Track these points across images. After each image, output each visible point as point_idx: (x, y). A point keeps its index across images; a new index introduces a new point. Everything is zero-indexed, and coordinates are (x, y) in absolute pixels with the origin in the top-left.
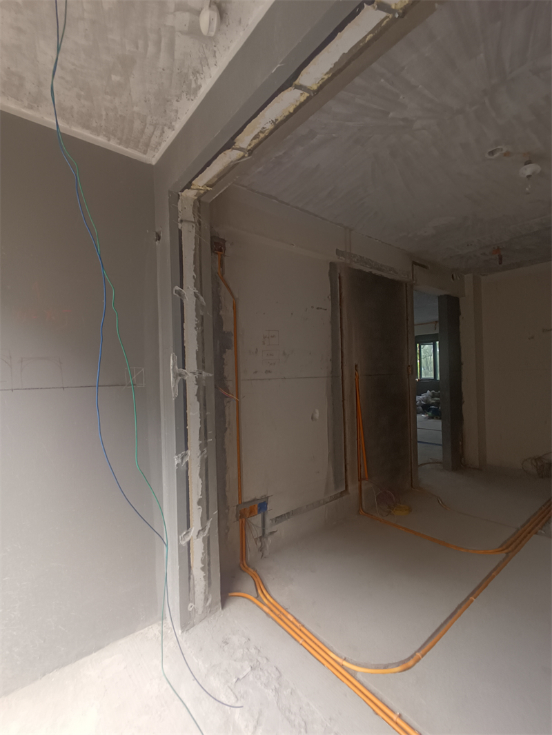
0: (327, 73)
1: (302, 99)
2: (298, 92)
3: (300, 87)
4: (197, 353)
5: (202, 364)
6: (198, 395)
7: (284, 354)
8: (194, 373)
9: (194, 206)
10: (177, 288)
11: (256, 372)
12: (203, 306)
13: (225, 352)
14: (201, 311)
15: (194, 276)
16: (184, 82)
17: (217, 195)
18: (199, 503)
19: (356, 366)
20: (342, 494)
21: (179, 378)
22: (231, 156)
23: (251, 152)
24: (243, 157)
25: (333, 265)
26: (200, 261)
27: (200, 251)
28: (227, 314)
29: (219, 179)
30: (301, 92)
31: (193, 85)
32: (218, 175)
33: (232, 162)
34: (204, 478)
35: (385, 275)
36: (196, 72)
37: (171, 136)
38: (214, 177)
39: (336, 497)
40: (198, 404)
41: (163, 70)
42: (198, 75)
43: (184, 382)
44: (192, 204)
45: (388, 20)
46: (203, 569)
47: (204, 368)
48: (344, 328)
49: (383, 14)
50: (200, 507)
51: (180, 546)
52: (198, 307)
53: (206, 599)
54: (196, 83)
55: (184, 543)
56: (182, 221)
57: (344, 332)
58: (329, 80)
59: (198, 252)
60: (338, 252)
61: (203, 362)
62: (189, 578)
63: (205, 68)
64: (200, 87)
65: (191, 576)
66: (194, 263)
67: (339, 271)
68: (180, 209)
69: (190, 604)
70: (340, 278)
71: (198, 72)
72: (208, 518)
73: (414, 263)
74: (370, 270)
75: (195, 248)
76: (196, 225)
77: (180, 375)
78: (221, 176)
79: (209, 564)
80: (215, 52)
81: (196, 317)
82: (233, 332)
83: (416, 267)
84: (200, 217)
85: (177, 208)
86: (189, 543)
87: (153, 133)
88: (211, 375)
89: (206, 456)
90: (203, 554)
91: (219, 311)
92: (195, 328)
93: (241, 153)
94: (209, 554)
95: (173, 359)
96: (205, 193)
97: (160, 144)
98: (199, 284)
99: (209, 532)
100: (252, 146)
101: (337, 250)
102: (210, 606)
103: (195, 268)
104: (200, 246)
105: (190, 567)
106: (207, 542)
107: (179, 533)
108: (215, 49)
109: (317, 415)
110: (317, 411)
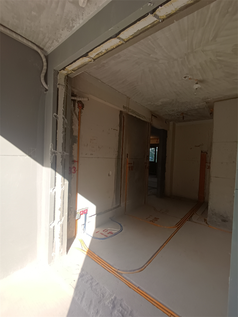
0: (131, 36)
1: (120, 44)
2: (118, 40)
3: (119, 38)
4: (62, 144)
5: (64, 149)
6: (61, 162)
7: (99, 147)
8: (60, 153)
9: (65, 78)
10: (55, 114)
11: (86, 154)
12: (66, 123)
13: (74, 144)
14: (65, 126)
15: (63, 110)
16: (67, 23)
17: (76, 75)
18: (59, 210)
19: (127, 154)
20: (118, 207)
21: (54, 155)
22: (86, 60)
23: (94, 60)
24: (91, 61)
25: (121, 112)
26: (66, 103)
27: (66, 99)
28: (76, 127)
29: (78, 69)
30: (120, 41)
31: (71, 25)
32: (78, 67)
33: (85, 62)
34: (62, 199)
35: (141, 118)
36: (73, 20)
37: (56, 45)
38: (76, 67)
39: (115, 208)
40: (62, 166)
41: (58, 15)
42: (74, 21)
43: (56, 156)
44: (64, 77)
45: (157, 21)
46: (59, 238)
47: (65, 151)
48: (124, 138)
49: (156, 19)
50: (60, 211)
51: (50, 228)
52: (64, 124)
53: (60, 251)
54: (72, 25)
55: (52, 227)
56: (59, 84)
57: (124, 140)
58: (131, 39)
59: (65, 99)
60: (124, 107)
61: (65, 148)
62: (53, 242)
63: (78, 19)
64: (74, 27)
65: (54, 241)
66: (64, 104)
67: (123, 115)
68: (58, 79)
69: (53, 253)
70: (123, 117)
71: (74, 20)
72: (63, 216)
73: (152, 115)
74: (136, 116)
75: (64, 97)
76: (65, 87)
77: (54, 153)
78: (80, 68)
79: (62, 236)
80: (83, 13)
81: (63, 128)
82: (78, 136)
83: (153, 117)
84: (67, 83)
85: (57, 78)
86: (54, 227)
87: (48, 42)
88: (68, 154)
89: (63, 189)
90: (60, 231)
91: (72, 126)
92: (62, 133)
93: (90, 60)
94: (62, 231)
95: (51, 146)
96: (71, 73)
97: (50, 47)
98: (65, 113)
99: (63, 222)
100: (95, 58)
101: (123, 106)
102: (62, 253)
103: (64, 106)
104: (67, 96)
105: (54, 237)
106: (62, 226)
107: (50, 223)
108: (83, 12)
109: (111, 174)
110: (111, 172)
